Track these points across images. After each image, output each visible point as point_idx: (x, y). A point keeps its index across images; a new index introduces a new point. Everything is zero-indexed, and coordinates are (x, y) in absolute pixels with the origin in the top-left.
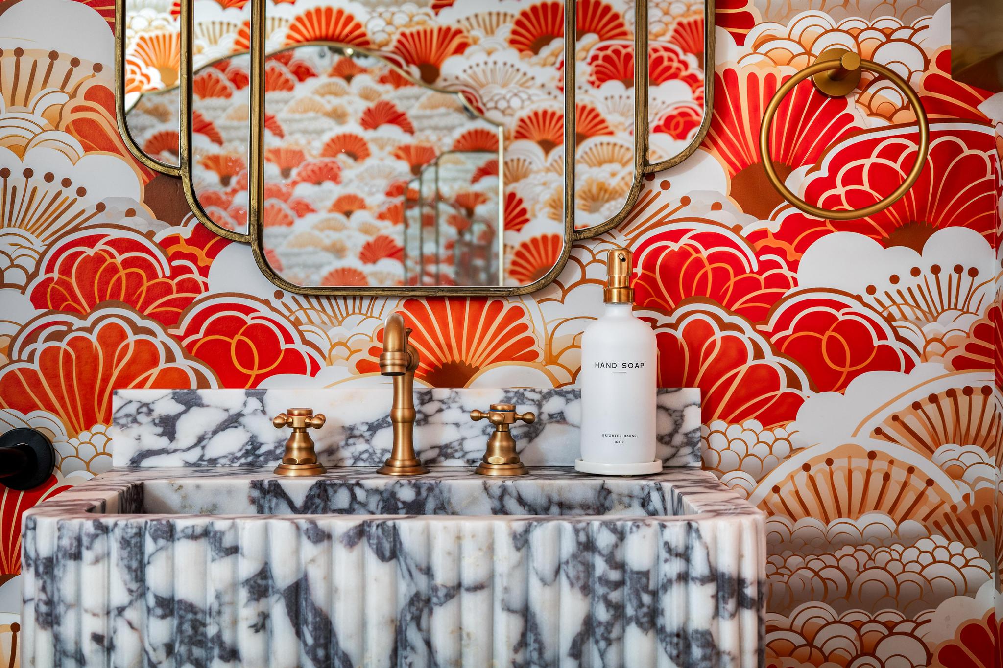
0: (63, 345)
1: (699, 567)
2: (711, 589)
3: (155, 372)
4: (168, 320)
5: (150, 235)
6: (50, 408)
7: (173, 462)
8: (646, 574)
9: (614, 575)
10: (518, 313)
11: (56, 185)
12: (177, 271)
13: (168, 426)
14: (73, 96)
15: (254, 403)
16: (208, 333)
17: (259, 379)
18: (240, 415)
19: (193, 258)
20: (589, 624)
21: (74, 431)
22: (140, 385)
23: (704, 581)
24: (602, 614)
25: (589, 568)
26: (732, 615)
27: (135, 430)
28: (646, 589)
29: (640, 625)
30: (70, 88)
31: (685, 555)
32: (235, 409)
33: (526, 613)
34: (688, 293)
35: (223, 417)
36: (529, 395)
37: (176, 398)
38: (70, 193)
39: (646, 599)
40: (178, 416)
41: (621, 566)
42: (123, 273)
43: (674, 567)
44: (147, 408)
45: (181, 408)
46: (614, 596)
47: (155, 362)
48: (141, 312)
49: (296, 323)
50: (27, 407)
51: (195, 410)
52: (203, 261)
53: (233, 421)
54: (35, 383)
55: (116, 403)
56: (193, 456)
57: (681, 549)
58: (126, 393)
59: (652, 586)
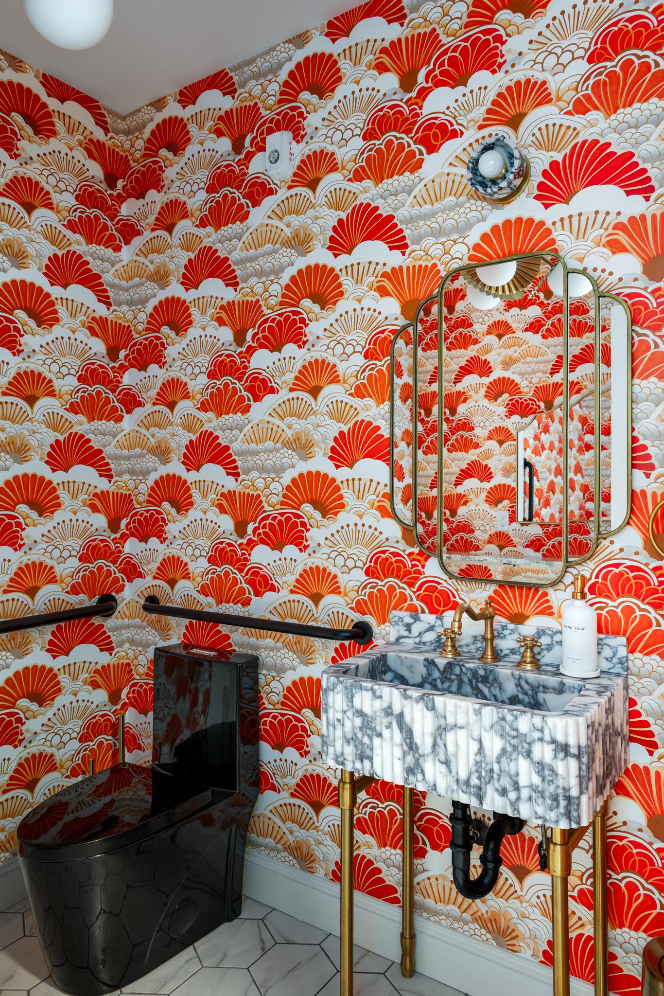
0: (375, 591)
1: (547, 737)
2: (553, 746)
3: (406, 605)
4: (411, 585)
5: (404, 551)
6: (371, 614)
7: (410, 642)
8: (525, 735)
9: (514, 733)
10: (545, 594)
11: (372, 530)
12: (414, 566)
13: (408, 627)
14: (378, 496)
15: (439, 622)
16: (425, 591)
17: (444, 611)
18: (434, 626)
19: (419, 561)
20: (504, 751)
21: (379, 624)
22: (401, 609)
23: (548, 743)
24: (509, 749)
25: (503, 728)
26: (562, 760)
27: (397, 627)
28: (525, 741)
29: (523, 756)
30: (377, 493)
31: (542, 730)
32: (432, 623)
33: (480, 742)
34: (623, 593)
35: (427, 626)
36: (547, 631)
37: (411, 616)
38: (377, 533)
39: (526, 745)
40: (412, 624)
41: (517, 730)
42: (395, 565)
43: (537, 735)
44: (401, 619)
45: (412, 621)
46: (514, 742)
47: (406, 601)
48: (401, 580)
49: (457, 590)
50: (364, 614)
51: (418, 622)
52: (423, 562)
53: (431, 628)
54: (366, 605)
55: (391, 616)
56: (417, 640)
57: (539, 728)
58: (394, 612)
59: (528, 740)
